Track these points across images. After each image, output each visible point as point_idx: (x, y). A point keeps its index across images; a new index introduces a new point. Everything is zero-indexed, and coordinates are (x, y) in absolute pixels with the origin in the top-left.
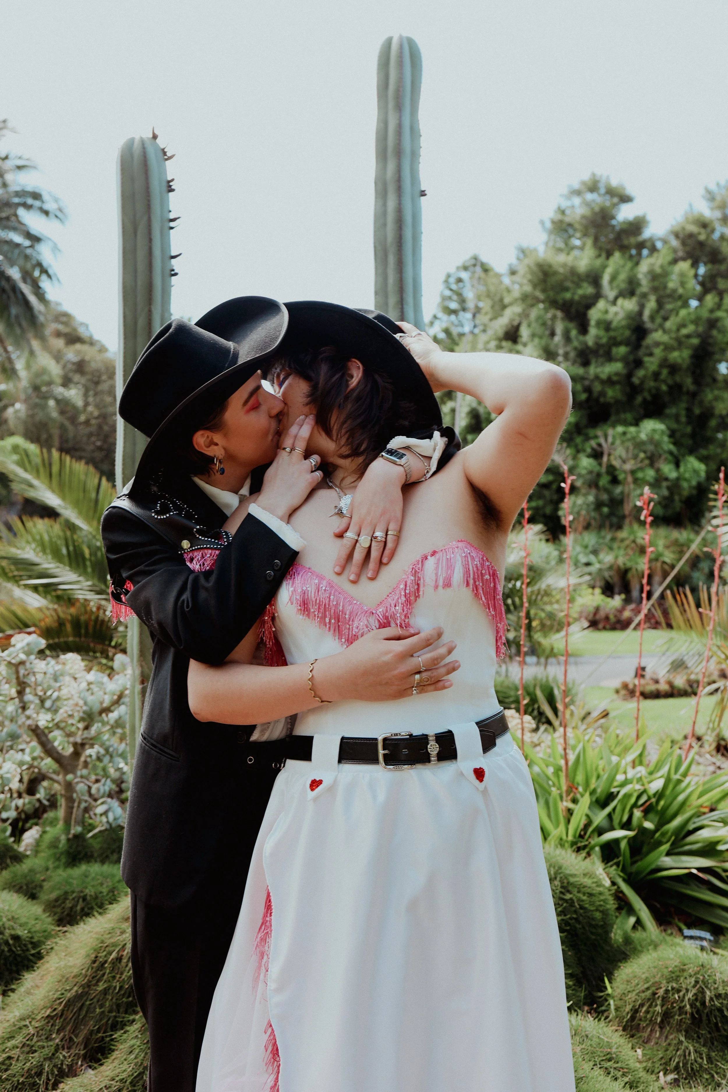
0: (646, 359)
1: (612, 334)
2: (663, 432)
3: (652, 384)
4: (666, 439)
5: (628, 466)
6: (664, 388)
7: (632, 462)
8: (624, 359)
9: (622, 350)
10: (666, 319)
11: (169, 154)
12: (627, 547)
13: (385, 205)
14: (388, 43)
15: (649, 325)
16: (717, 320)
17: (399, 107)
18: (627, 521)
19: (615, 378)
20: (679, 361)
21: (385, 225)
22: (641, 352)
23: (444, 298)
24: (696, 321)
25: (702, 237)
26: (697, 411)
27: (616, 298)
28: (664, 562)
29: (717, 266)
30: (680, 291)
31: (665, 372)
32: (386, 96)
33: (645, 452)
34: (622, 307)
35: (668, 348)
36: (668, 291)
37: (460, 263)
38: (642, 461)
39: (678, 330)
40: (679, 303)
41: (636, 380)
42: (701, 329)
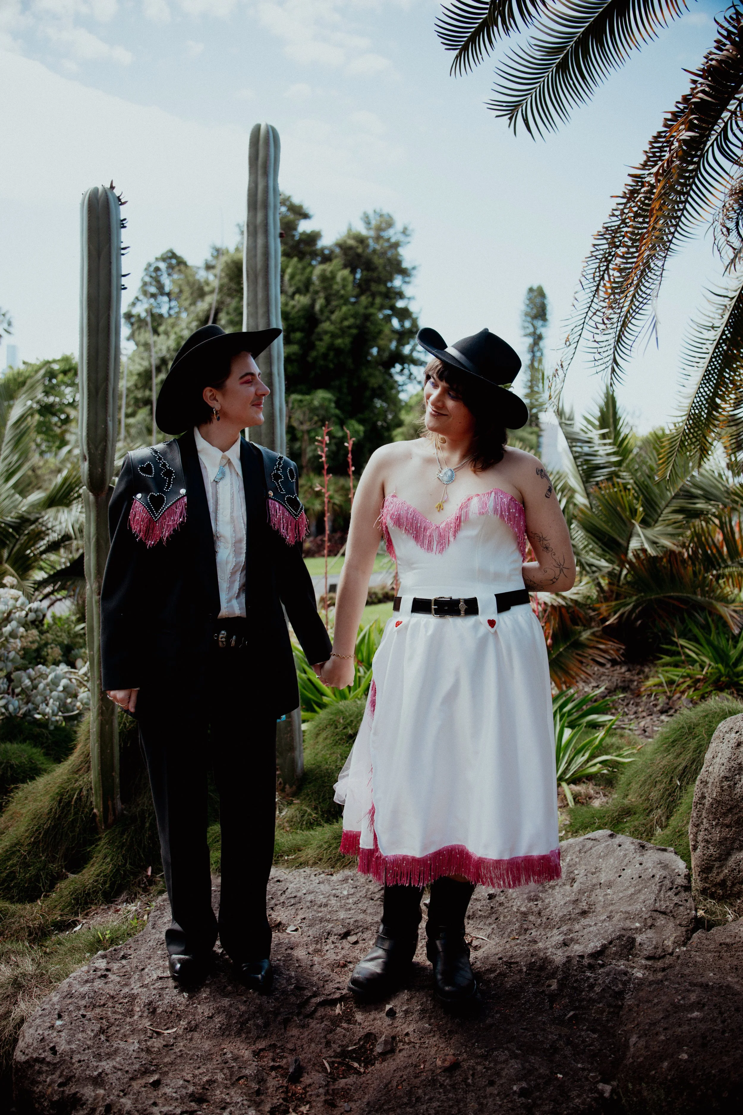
0: (318, 343)
1: (290, 322)
2: (330, 401)
3: (322, 363)
4: (333, 405)
5: (305, 427)
6: (331, 366)
7: (308, 424)
8: (300, 343)
9: (298, 335)
10: (332, 312)
11: (123, 201)
12: (306, 491)
13: (255, 241)
14: (258, 128)
15: (319, 316)
16: (371, 315)
17: (266, 174)
18: (305, 471)
19: (293, 357)
20: (342, 346)
21: (255, 256)
22: (314, 337)
23: (145, 284)
24: (355, 316)
25: (360, 250)
26: (355, 384)
27: (294, 294)
28: (334, 504)
29: (370, 274)
30: (342, 292)
31: (332, 354)
32: (257, 165)
33: (318, 416)
34: (299, 302)
35: (334, 336)
36: (333, 292)
37: (159, 255)
38: (316, 423)
39: (342, 321)
40: (342, 301)
41: (310, 359)
42: (358, 322)
